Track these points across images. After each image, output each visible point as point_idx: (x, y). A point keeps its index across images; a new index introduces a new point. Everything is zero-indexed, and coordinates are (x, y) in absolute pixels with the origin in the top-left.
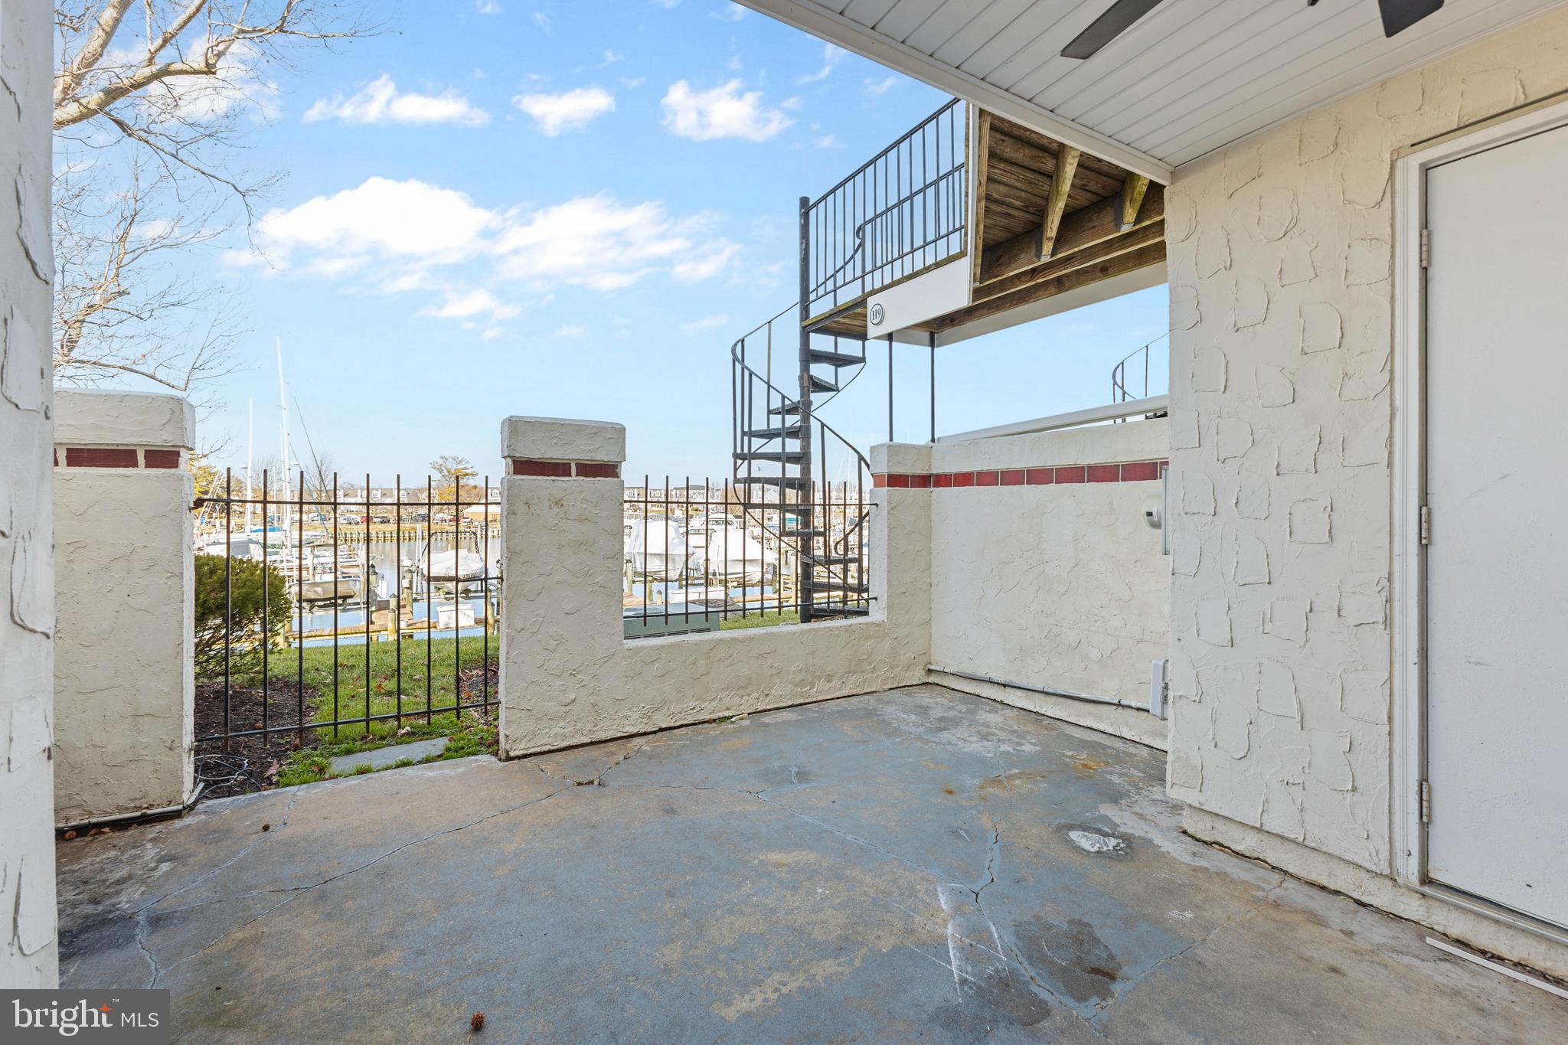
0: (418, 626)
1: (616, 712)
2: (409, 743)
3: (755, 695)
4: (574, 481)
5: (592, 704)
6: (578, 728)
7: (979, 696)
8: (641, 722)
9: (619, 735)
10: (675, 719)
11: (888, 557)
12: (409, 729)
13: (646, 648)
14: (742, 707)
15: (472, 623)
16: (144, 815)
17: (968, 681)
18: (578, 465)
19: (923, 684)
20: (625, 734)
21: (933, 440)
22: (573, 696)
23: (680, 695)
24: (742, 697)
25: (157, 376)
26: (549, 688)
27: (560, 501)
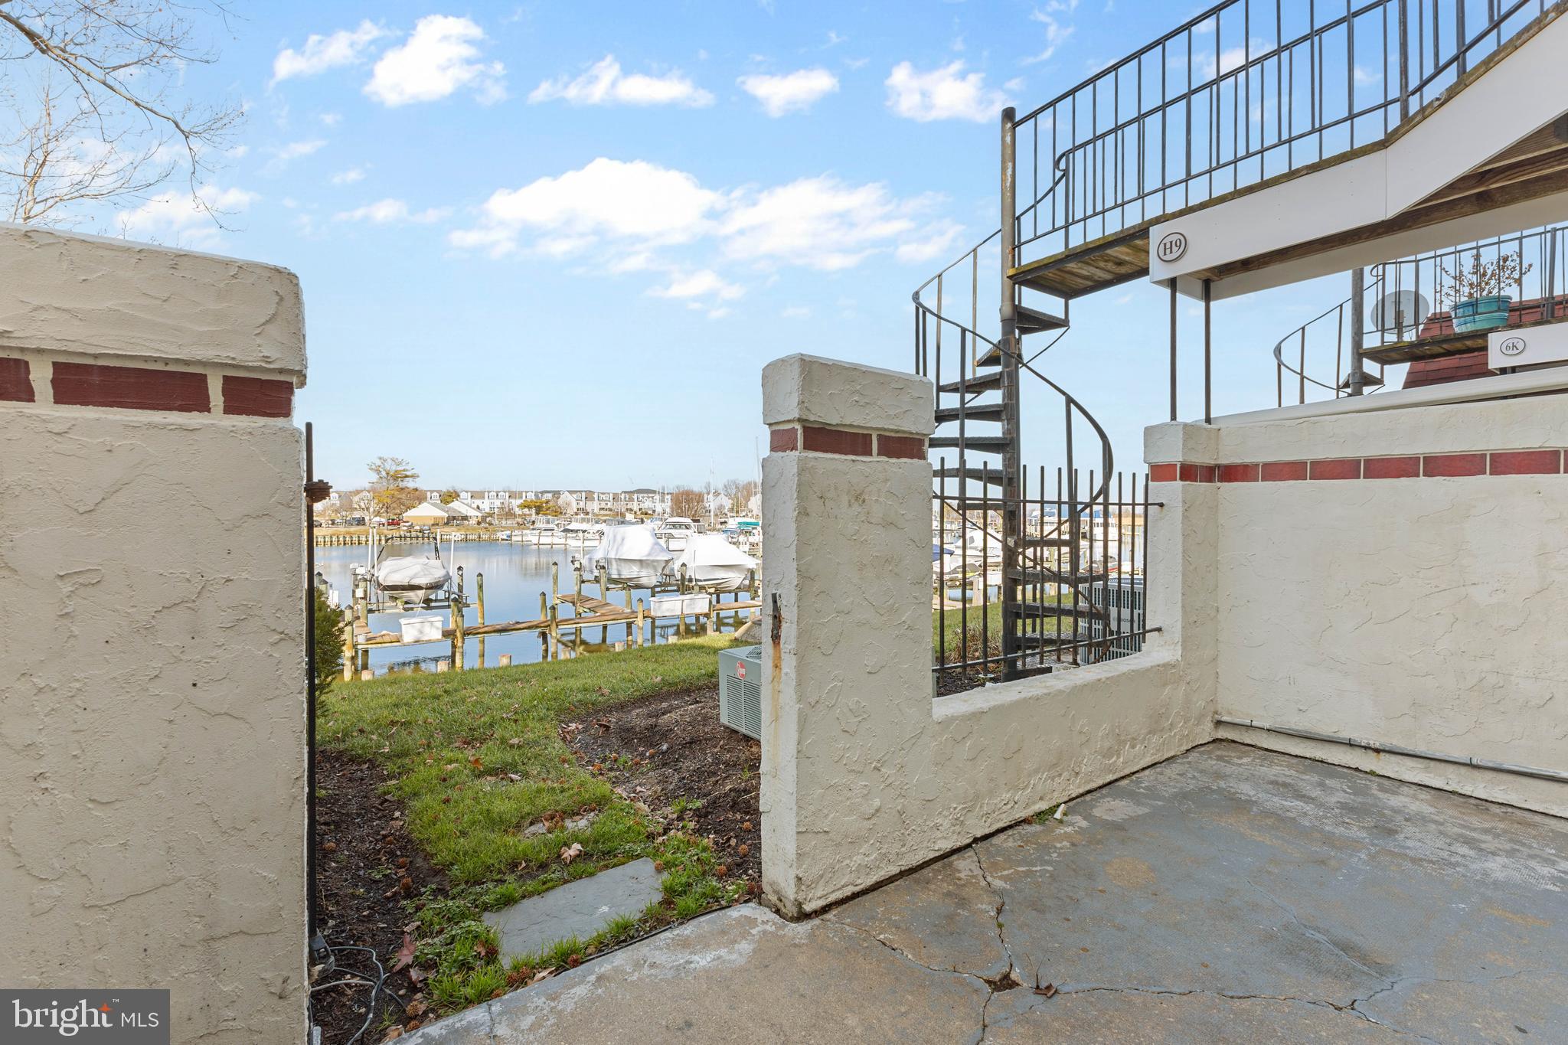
0: (378, 640)
1: (926, 821)
2: (591, 875)
3: (1065, 775)
4: (876, 463)
5: (899, 812)
6: (883, 851)
7: (1322, 762)
8: (954, 832)
9: (932, 855)
10: (989, 821)
11: (1183, 575)
12: (579, 847)
13: (956, 717)
15: (440, 636)
17: (1297, 740)
18: (879, 438)
19: (1215, 741)
20: (937, 854)
21: (1208, 420)
22: (877, 803)
23: (992, 785)
24: (1055, 779)
26: (849, 794)
27: (861, 494)
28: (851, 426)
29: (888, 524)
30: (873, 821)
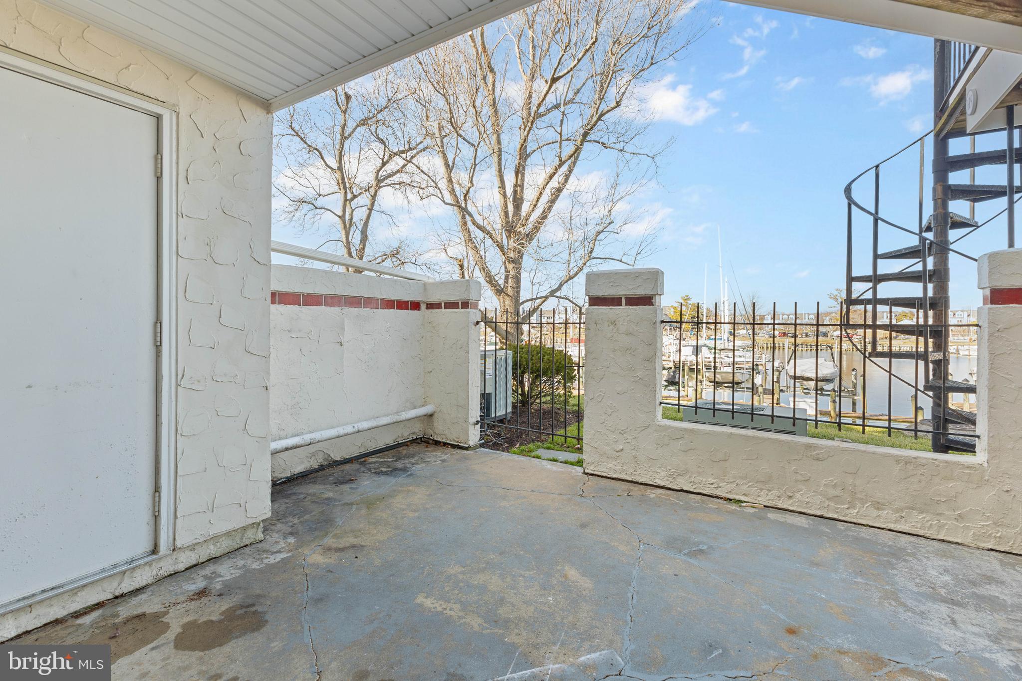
1: (649, 467)
2: (567, 452)
3: (777, 493)
4: (624, 310)
5: (633, 456)
6: (624, 468)
8: (668, 480)
9: (651, 483)
10: (694, 487)
12: (579, 446)
13: (673, 427)
14: (760, 499)
16: (458, 445)
18: (626, 298)
20: (654, 484)
22: (621, 447)
23: (701, 470)
24: (761, 490)
25: (623, 261)
26: (607, 438)
27: (614, 322)
28: (609, 295)
29: (629, 334)
30: (619, 454)
